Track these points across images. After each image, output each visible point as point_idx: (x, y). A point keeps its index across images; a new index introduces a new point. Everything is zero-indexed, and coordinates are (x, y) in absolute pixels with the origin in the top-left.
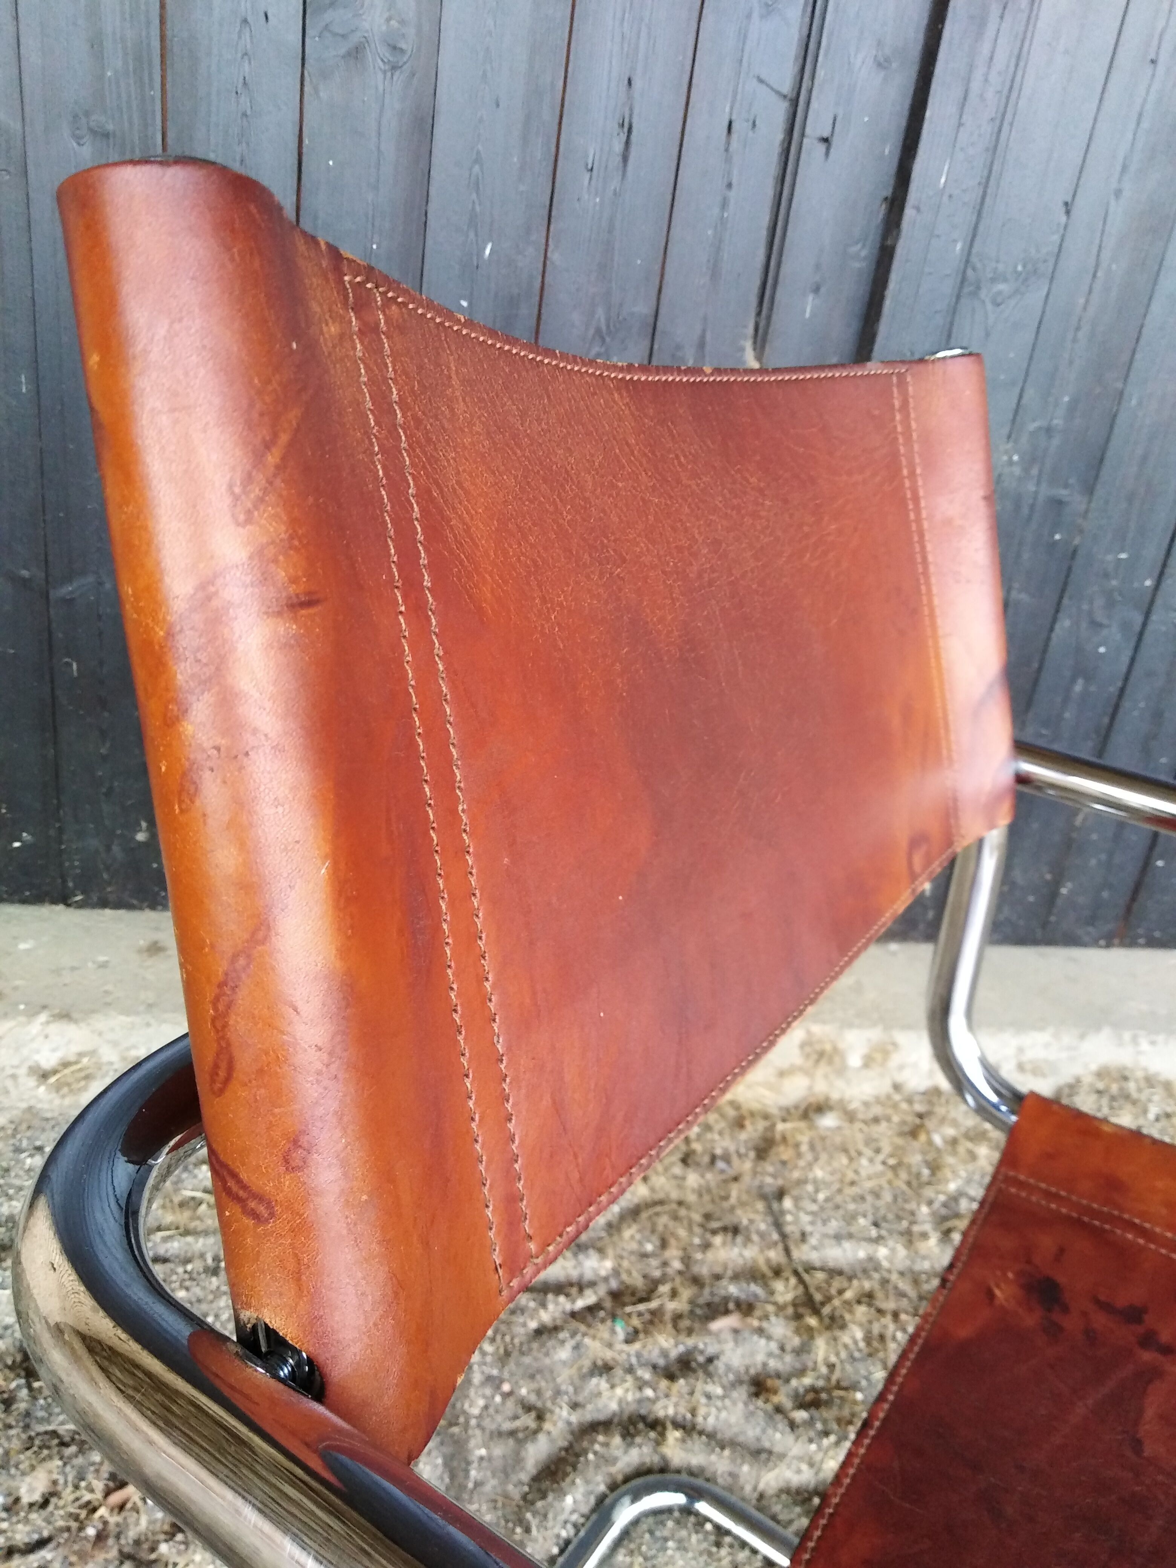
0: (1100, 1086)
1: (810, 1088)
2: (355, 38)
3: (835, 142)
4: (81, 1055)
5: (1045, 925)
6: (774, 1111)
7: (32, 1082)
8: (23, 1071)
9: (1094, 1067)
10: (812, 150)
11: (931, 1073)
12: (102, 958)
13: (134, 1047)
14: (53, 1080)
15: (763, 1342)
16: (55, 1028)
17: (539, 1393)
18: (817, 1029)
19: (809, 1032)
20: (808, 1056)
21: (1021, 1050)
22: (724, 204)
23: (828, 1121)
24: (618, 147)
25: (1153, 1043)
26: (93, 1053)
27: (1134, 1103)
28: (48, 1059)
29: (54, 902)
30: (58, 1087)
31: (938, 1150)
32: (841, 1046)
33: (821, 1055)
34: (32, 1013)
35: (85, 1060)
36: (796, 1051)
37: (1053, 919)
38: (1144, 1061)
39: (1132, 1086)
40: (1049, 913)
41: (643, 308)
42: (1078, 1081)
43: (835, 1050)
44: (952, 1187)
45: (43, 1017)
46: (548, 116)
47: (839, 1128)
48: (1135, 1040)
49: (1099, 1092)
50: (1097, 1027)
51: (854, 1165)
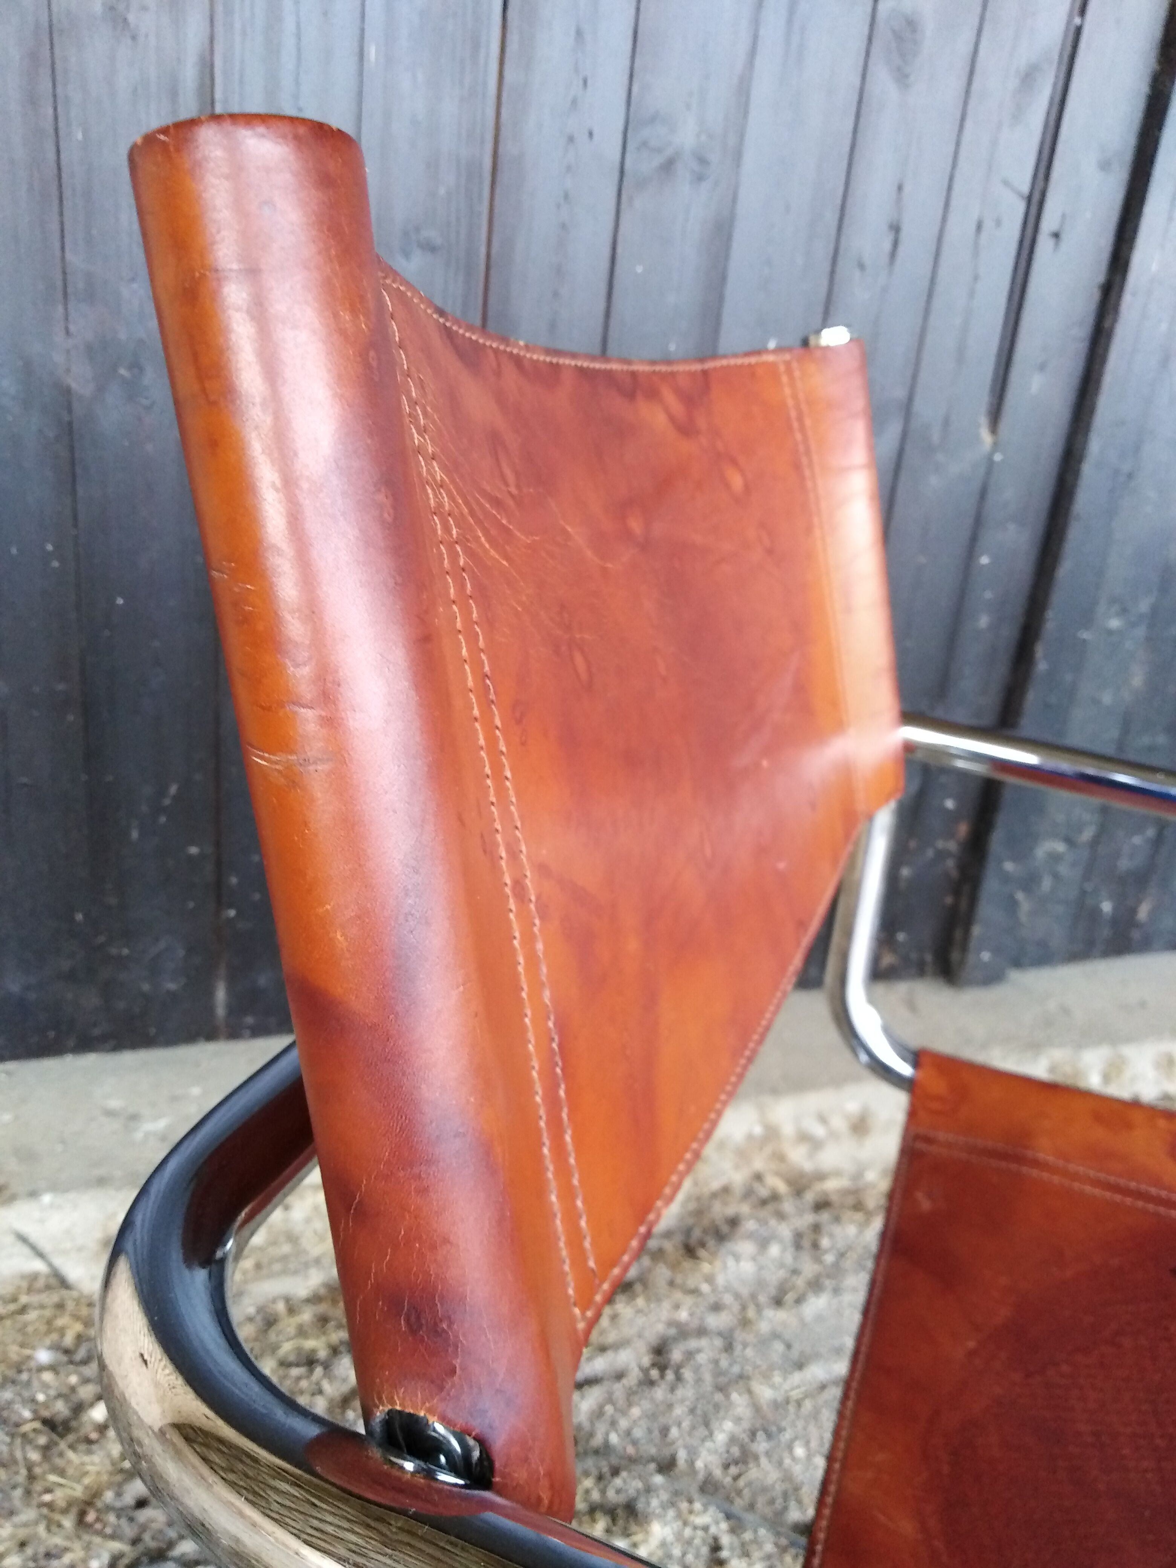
2: (669, 152)
3: (1064, 236)
10: (1044, 243)
22: (972, 294)
24: (887, 246)
41: (900, 393)
46: (831, 218)
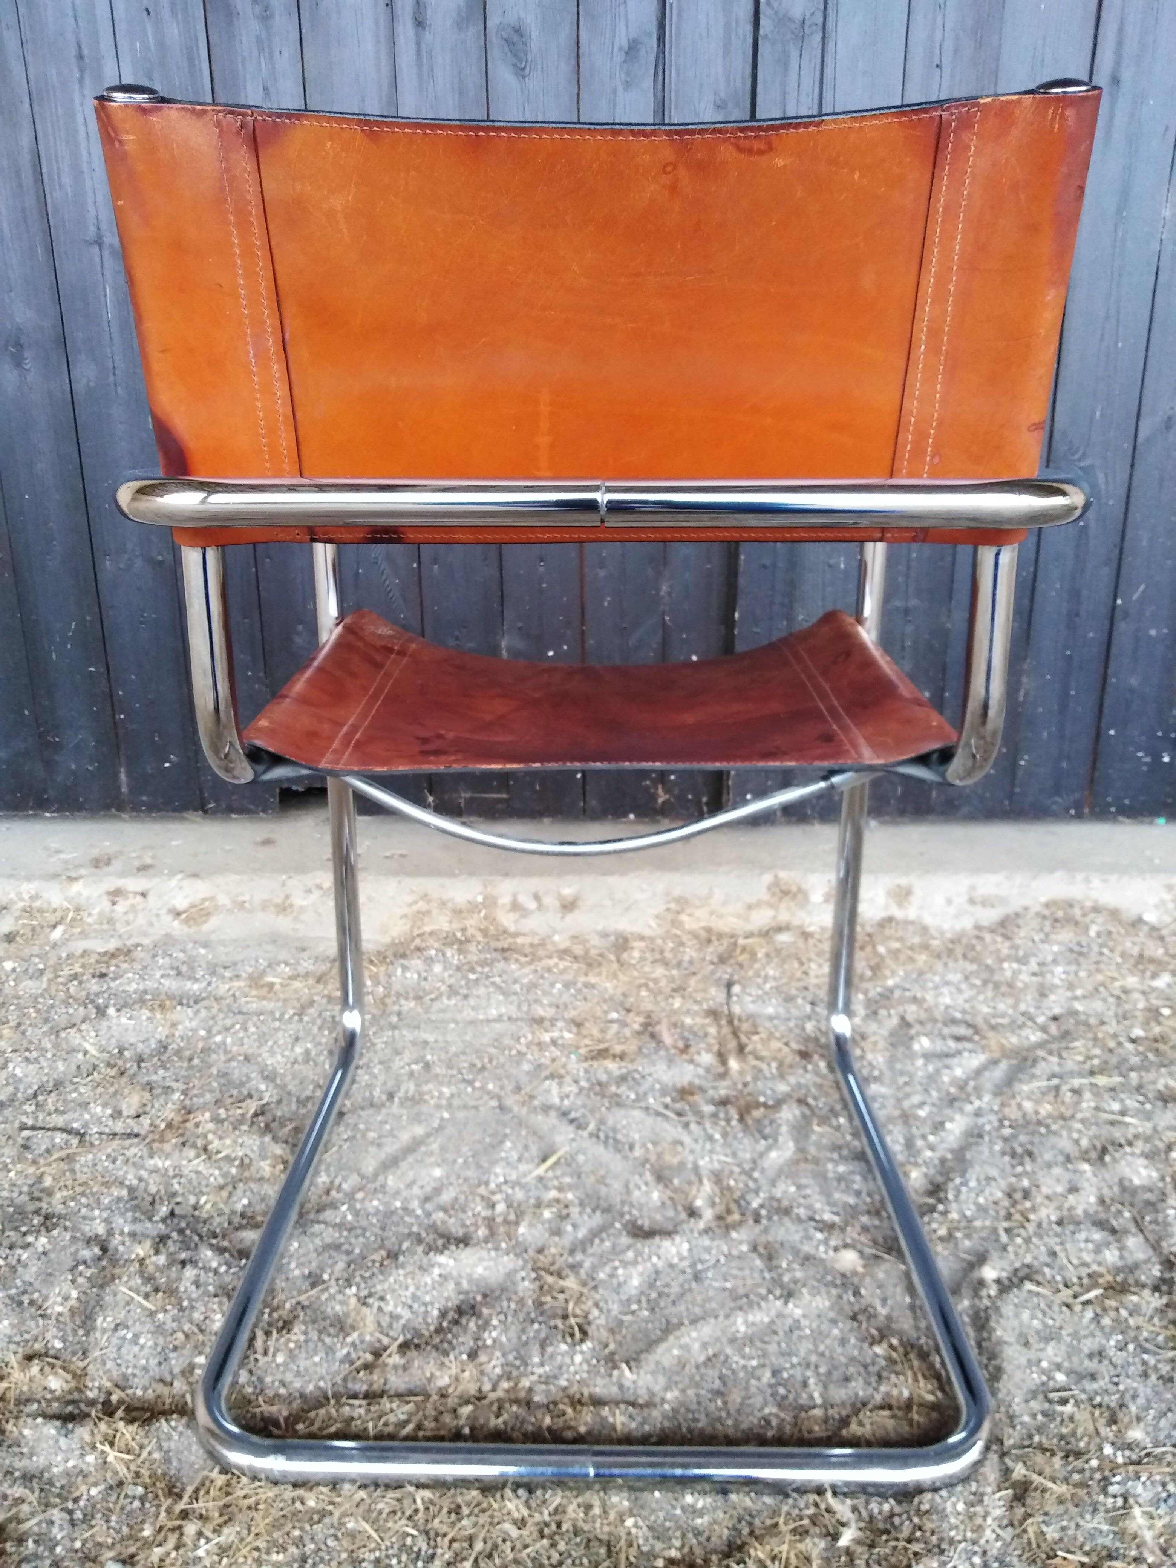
0: (1047, 912)
1: (774, 918)
4: (204, 900)
5: (1011, 796)
6: (738, 932)
7: (169, 918)
8: (163, 912)
9: (1043, 899)
11: (886, 907)
12: (228, 847)
13: (242, 894)
14: (184, 916)
15: (691, 1067)
16: (186, 883)
17: (502, 1088)
18: (783, 874)
19: (776, 876)
20: (774, 894)
21: (973, 888)
23: (784, 938)
25: (1105, 881)
26: (212, 899)
27: (1076, 923)
28: (181, 903)
29: (195, 810)
30: (186, 921)
31: (882, 958)
32: (804, 886)
33: (786, 893)
34: (172, 874)
35: (207, 904)
36: (764, 890)
37: (1017, 790)
38: (1094, 895)
39: (1077, 912)
40: (1013, 784)
42: (1026, 909)
43: (800, 890)
44: (890, 983)
45: (180, 876)
47: (794, 943)
48: (1087, 880)
49: (1044, 917)
50: (1052, 870)
51: (805, 968)
